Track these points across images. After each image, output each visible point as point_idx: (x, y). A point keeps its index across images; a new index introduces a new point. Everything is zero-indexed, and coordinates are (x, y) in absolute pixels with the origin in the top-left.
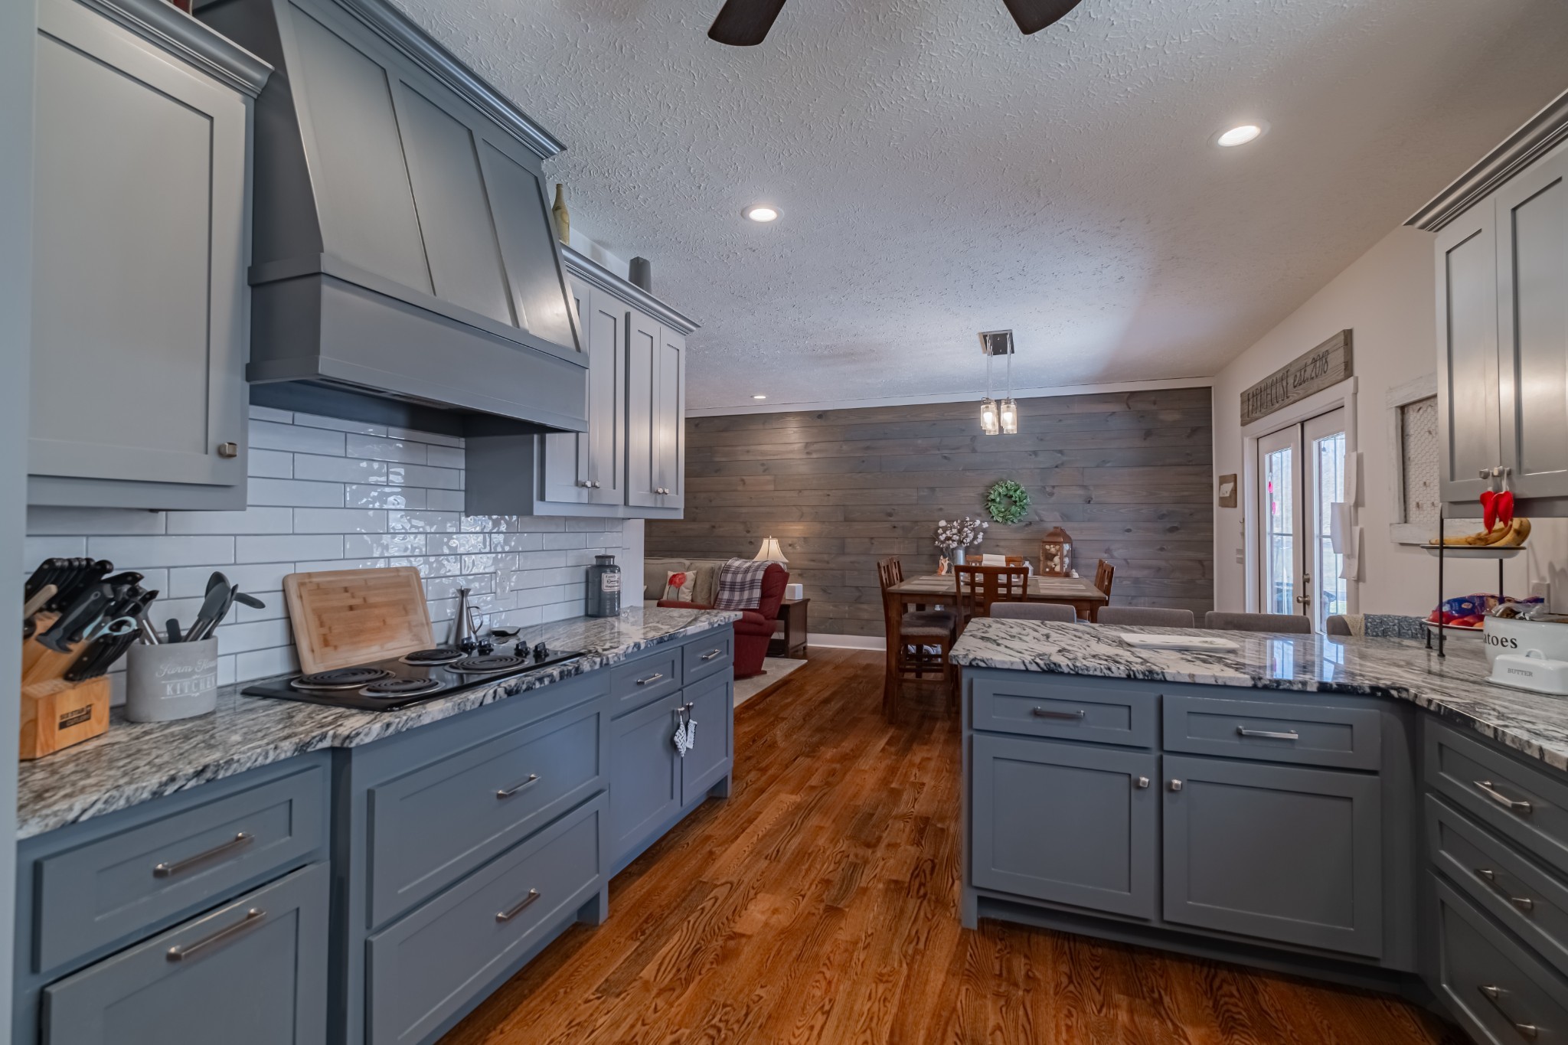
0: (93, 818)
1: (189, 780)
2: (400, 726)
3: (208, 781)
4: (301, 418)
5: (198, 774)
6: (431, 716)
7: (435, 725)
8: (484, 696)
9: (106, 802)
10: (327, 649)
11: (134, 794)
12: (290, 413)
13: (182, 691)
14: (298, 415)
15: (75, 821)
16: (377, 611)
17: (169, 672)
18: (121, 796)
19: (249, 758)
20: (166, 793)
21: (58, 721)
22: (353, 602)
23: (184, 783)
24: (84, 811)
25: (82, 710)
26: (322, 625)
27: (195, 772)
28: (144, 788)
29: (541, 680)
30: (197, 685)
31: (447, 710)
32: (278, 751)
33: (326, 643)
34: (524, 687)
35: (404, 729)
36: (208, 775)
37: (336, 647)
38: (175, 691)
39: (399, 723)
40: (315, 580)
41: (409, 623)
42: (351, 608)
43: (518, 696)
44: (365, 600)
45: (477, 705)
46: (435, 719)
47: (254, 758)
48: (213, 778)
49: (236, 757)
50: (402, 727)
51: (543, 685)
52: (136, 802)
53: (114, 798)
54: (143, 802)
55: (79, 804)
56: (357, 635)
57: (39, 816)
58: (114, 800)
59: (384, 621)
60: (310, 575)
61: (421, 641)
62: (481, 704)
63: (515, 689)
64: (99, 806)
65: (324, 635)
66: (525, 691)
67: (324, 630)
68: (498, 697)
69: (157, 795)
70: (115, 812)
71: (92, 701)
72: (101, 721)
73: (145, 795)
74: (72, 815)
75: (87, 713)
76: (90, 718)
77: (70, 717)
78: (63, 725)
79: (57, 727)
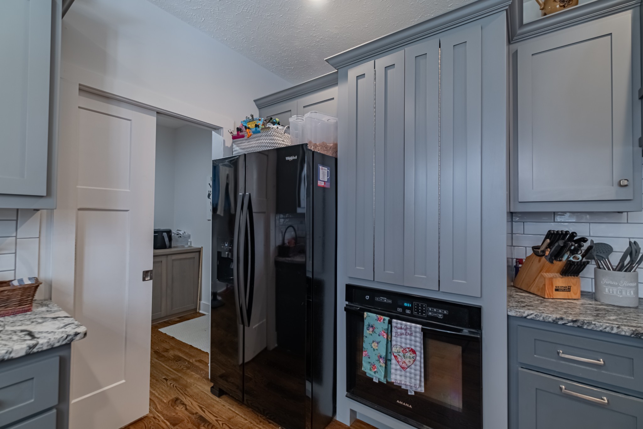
0: (531, 319)
1: (569, 322)
3: (578, 327)
5: (574, 321)
9: (536, 315)
11: (546, 317)
13: (613, 292)
15: (525, 317)
17: (606, 283)
18: (541, 316)
19: (601, 326)
20: (559, 323)
21: (554, 288)
23: (567, 322)
24: (528, 315)
25: (566, 287)
27: (572, 320)
28: (550, 317)
30: (621, 292)
32: (620, 330)
36: (579, 324)
38: (609, 291)
47: (604, 327)
48: (581, 327)
49: (594, 323)
52: (546, 321)
53: (538, 315)
54: (549, 322)
55: (527, 313)
57: (515, 310)
58: (538, 316)
64: (533, 316)
69: (555, 322)
70: (539, 321)
71: (572, 285)
72: (575, 294)
73: (550, 320)
74: (525, 315)
75: (568, 289)
76: (570, 291)
77: (560, 288)
78: (557, 290)
79: (554, 290)
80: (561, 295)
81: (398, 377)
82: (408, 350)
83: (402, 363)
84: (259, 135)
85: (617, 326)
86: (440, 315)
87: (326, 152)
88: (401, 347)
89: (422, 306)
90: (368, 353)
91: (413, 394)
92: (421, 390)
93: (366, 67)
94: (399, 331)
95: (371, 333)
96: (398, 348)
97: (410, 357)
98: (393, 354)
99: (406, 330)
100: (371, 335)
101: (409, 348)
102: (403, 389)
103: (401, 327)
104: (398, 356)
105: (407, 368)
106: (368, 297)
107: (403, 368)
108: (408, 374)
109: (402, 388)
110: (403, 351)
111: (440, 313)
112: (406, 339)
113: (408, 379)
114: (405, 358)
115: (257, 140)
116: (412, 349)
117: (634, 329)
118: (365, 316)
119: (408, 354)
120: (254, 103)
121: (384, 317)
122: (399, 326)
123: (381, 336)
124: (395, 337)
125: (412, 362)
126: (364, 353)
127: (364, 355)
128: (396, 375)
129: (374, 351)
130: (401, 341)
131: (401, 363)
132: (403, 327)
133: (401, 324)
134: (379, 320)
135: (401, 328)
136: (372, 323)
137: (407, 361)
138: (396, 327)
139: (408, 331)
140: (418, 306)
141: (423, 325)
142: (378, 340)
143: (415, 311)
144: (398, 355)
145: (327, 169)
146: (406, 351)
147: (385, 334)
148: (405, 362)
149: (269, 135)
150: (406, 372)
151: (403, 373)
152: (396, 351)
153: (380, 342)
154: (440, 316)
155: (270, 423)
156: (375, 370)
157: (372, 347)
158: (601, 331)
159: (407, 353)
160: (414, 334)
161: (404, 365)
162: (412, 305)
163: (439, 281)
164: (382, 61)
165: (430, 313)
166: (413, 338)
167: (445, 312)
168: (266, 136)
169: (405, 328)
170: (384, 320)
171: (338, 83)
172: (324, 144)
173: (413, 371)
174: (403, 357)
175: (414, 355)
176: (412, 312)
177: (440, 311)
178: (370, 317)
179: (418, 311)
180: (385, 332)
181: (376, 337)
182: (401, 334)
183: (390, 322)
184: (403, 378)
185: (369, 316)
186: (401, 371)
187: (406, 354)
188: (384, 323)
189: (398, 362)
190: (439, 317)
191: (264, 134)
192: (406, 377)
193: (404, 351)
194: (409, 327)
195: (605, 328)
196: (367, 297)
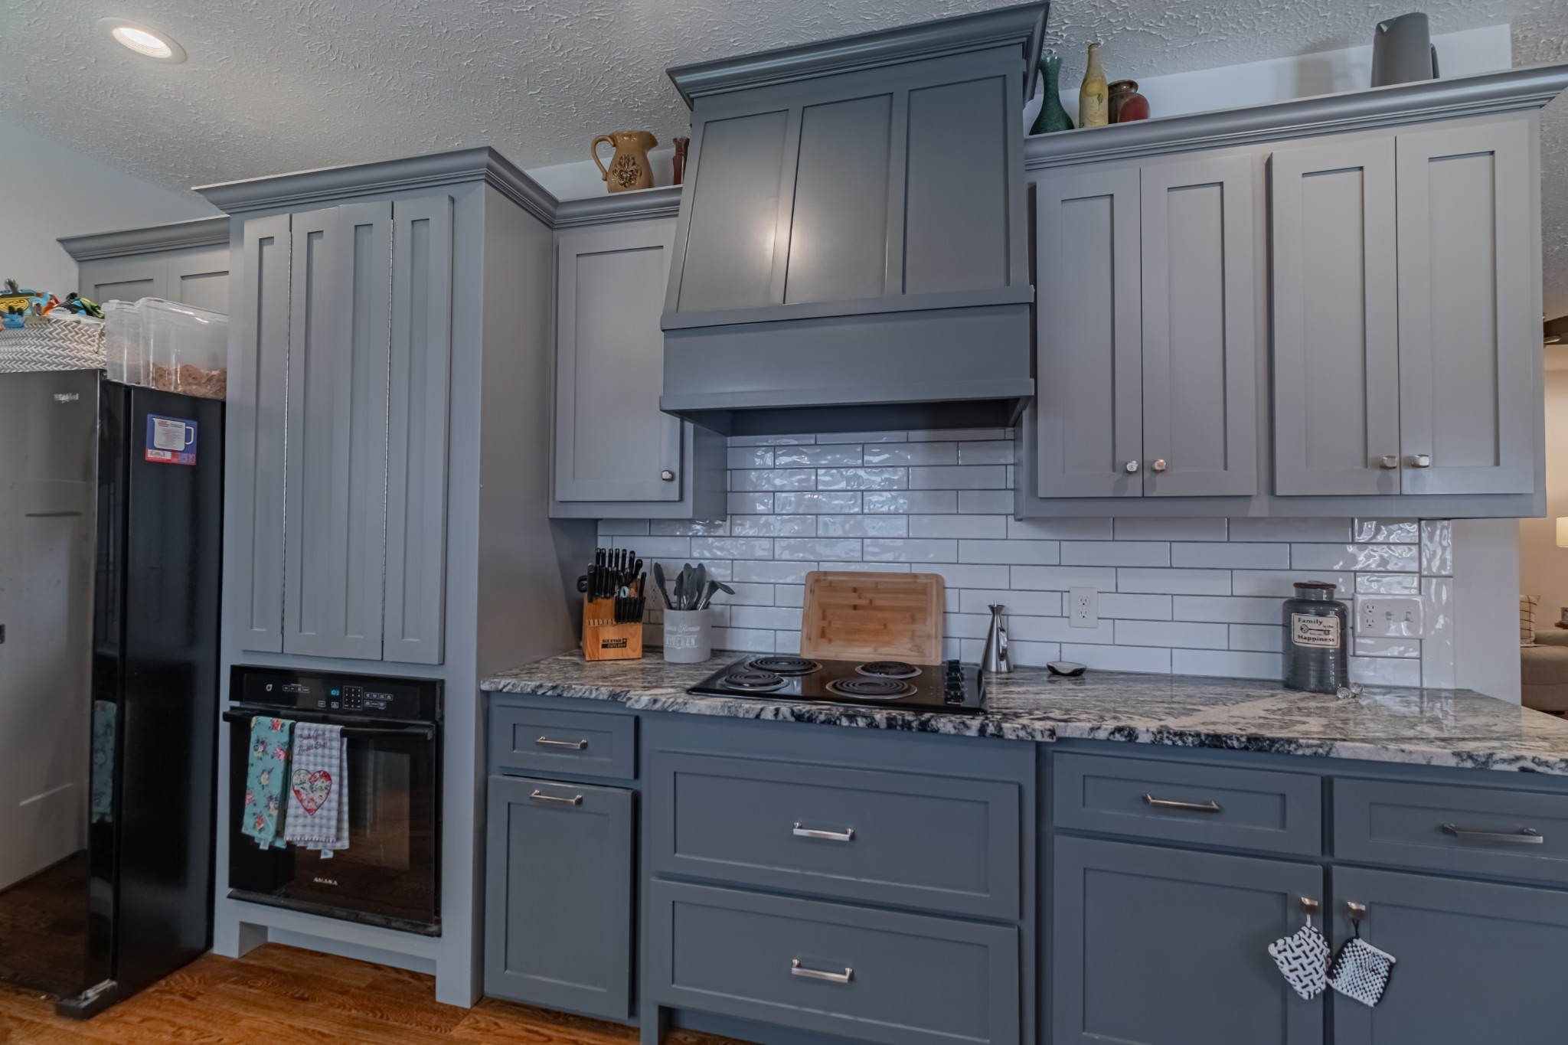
0: (508, 693)
1: (549, 690)
2: (666, 705)
4: (823, 437)
5: (554, 688)
6: (697, 707)
7: (700, 717)
8: (762, 709)
9: (512, 686)
10: (822, 640)
11: (524, 687)
12: (813, 435)
14: (820, 436)
15: (501, 690)
16: (880, 614)
17: (667, 629)
18: (519, 686)
19: (581, 690)
20: (539, 693)
21: (601, 643)
22: (858, 602)
23: (547, 691)
24: (505, 687)
25: (620, 640)
26: (824, 617)
27: (552, 687)
28: (529, 685)
29: (852, 718)
30: (680, 641)
31: (715, 707)
32: (598, 692)
33: (823, 634)
34: (822, 717)
35: (670, 710)
36: (558, 691)
37: (830, 640)
39: (665, 702)
40: (830, 578)
41: (913, 632)
42: (855, 607)
43: (810, 726)
44: (871, 601)
45: (752, 715)
46: (702, 713)
47: (583, 690)
49: (574, 686)
50: (669, 706)
51: (854, 725)
52: (525, 692)
54: (528, 694)
55: (503, 684)
56: (853, 634)
57: (487, 681)
58: (516, 686)
59: (885, 626)
60: (826, 573)
61: (922, 653)
62: (758, 716)
63: (807, 715)
64: (510, 687)
65: (824, 627)
66: (823, 722)
67: (824, 623)
68: (780, 717)
69: (534, 692)
70: (516, 693)
71: (629, 636)
72: (634, 651)
73: (529, 690)
74: (500, 687)
75: (623, 643)
76: (626, 647)
77: (610, 642)
78: (604, 646)
79: (600, 646)
80: (611, 653)
81: (299, 830)
82: (318, 775)
83: (309, 802)
84: (20, 332)
85: (596, 687)
86: (382, 704)
87: (194, 387)
88: (308, 772)
89: (356, 693)
90: (253, 797)
91: (330, 855)
92: (342, 846)
93: (273, 224)
94: (305, 742)
95: (260, 755)
96: (302, 776)
97: (321, 787)
98: (293, 788)
99: (316, 738)
100: (261, 759)
101: (319, 772)
102: (310, 851)
103: (309, 734)
104: (302, 790)
105: (316, 810)
106: (271, 686)
107: (309, 811)
108: (317, 821)
109: (308, 848)
110: (310, 779)
111: (382, 701)
112: (316, 756)
113: (317, 829)
114: (313, 792)
115: (13, 345)
116: (325, 772)
117: (611, 689)
118: (253, 725)
119: (319, 784)
120: (60, 247)
121: (282, 721)
122: (306, 733)
123: (276, 758)
124: (299, 754)
125: (324, 797)
126: (248, 797)
127: (247, 801)
128: (295, 826)
129: (263, 789)
130: (308, 760)
131: (306, 802)
132: (312, 733)
133: (310, 729)
134: (274, 727)
135: (309, 737)
136: (263, 736)
137: (316, 796)
138: (301, 736)
139: (320, 741)
140: (350, 692)
141: (346, 726)
142: (270, 767)
143: (346, 703)
144: (302, 788)
145: (184, 424)
146: (315, 777)
147: (282, 753)
148: (312, 799)
149: (48, 337)
150: (315, 817)
151: (309, 820)
152: (298, 782)
153: (274, 770)
154: (382, 706)
155: (19, 993)
156: (262, 826)
157: (260, 783)
158: (580, 698)
159: (316, 781)
160: (328, 744)
161: (311, 805)
162: (341, 693)
163: (383, 642)
164: (307, 219)
165: (368, 703)
166: (327, 752)
167: (389, 697)
168: (39, 338)
169: (315, 735)
170: (283, 725)
171: (228, 243)
172: (188, 370)
173: (325, 813)
174: (309, 790)
175: (328, 783)
176: (340, 705)
177: (382, 697)
178: (261, 726)
179: (349, 703)
180: (282, 750)
181: (269, 763)
182: (309, 748)
183: (292, 729)
184: (308, 830)
185: (259, 723)
186: (305, 817)
187: (316, 783)
188: (282, 731)
189: (301, 801)
190: (380, 708)
191: (32, 333)
192: (313, 826)
193: (313, 779)
194: (320, 732)
195: (585, 693)
196: (269, 687)
